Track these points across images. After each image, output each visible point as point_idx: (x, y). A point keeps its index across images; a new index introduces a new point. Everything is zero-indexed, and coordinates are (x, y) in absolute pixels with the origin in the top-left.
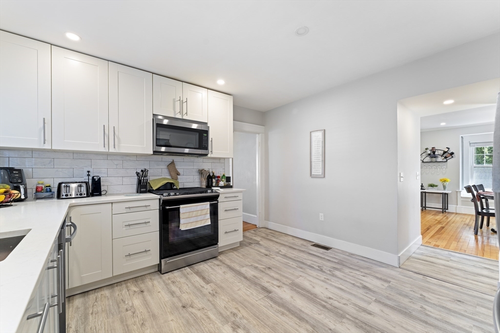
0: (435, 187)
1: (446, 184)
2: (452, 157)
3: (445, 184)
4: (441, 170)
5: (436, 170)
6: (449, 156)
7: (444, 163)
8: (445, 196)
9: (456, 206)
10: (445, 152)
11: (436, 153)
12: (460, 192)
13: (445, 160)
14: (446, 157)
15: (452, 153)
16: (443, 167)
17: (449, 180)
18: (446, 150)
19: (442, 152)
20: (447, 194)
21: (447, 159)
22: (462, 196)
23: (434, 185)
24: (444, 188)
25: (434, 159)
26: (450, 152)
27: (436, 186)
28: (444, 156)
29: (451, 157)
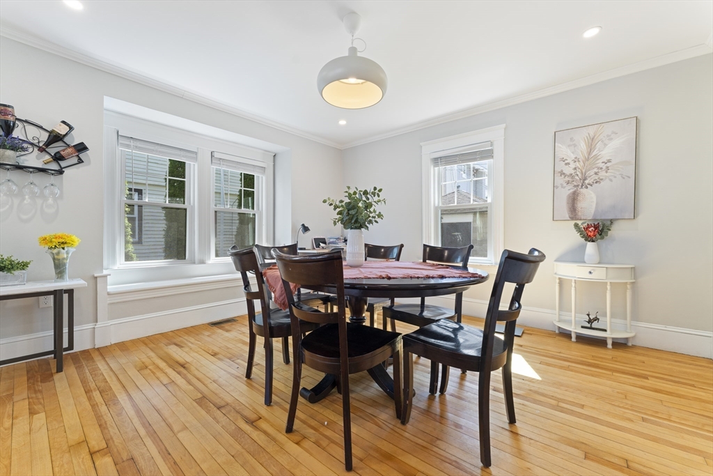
0: (17, 273)
1: (66, 254)
2: (80, 161)
3: (63, 254)
4: (39, 201)
5: (16, 201)
6: (70, 156)
7: (53, 179)
8: (62, 300)
9: (90, 326)
10: (55, 138)
11: (17, 133)
12: (105, 276)
13: (54, 166)
14: (58, 158)
15: (81, 148)
16: (47, 192)
17: (76, 240)
18: (62, 130)
19: (44, 137)
20: (70, 292)
21: (63, 164)
22: (110, 288)
23: (11, 263)
24: (59, 268)
25: (9, 153)
26: (75, 139)
27: (24, 266)
28: (53, 150)
29: (75, 160)
